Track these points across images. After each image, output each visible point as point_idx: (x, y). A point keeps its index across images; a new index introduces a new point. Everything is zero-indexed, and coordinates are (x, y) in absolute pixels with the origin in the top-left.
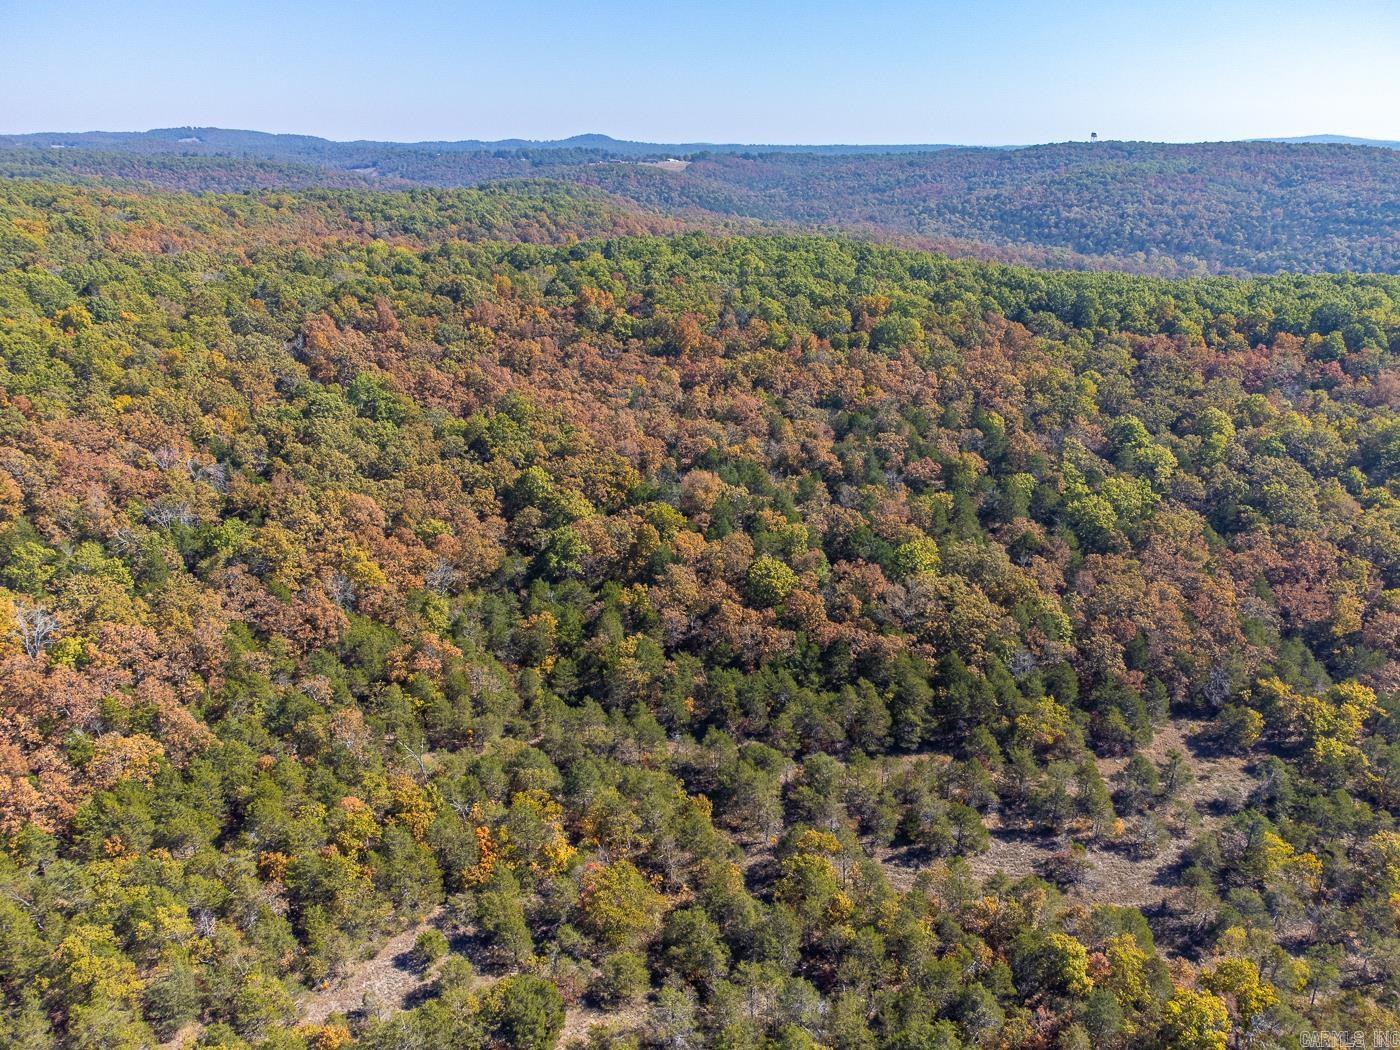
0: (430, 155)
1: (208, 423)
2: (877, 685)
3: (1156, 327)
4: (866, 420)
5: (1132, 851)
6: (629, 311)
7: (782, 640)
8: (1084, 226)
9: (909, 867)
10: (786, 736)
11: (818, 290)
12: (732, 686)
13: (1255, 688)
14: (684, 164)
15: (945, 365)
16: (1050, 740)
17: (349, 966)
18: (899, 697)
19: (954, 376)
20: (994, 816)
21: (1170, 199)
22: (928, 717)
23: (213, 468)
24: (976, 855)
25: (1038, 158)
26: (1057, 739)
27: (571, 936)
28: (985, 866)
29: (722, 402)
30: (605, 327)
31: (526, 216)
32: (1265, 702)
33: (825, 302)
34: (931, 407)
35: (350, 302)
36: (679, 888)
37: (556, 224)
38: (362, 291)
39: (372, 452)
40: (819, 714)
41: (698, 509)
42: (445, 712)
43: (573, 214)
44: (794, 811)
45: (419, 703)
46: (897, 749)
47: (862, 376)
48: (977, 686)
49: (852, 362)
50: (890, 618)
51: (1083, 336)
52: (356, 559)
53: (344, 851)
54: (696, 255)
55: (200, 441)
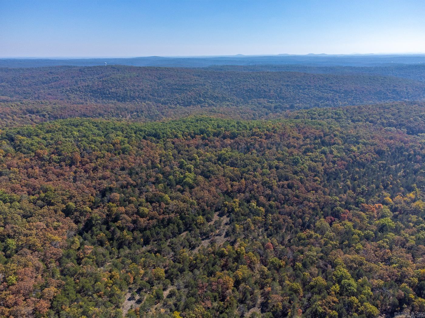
2: (173, 224)
3: (174, 137)
5: (219, 235)
6: (54, 154)
8: (117, 94)
13: (224, 204)
15: (141, 155)
16: (202, 222)
18: (177, 224)
21: (136, 85)
22: (183, 226)
25: (92, 71)
30: (49, 160)
32: (226, 206)
46: (181, 233)
48: (189, 218)
51: (161, 141)
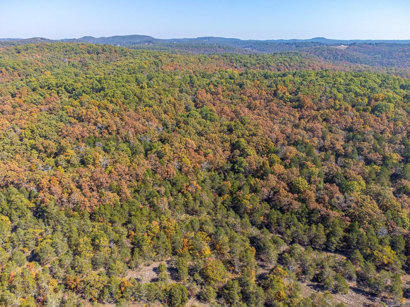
0: (267, 44)
1: (163, 116)
2: (325, 227)
4: (359, 136)
6: (290, 94)
7: (297, 205)
9: (316, 290)
10: (288, 236)
11: (358, 91)
12: (275, 216)
14: (346, 46)
15: (398, 121)
16: (386, 262)
17: (141, 266)
18: (331, 232)
19: (401, 125)
20: (355, 282)
22: (340, 242)
23: (161, 128)
24: (342, 294)
26: (389, 263)
27: (198, 277)
28: (344, 299)
29: (309, 125)
30: (282, 98)
31: (281, 63)
33: (361, 95)
34: (388, 135)
35: (212, 86)
36: (238, 273)
37: (290, 65)
38: (216, 84)
39: (200, 128)
40: (300, 232)
41: (287, 158)
42: (192, 204)
43: (296, 62)
44: (281, 260)
45: (186, 200)
46: (326, 249)
47: (363, 122)
48: (361, 236)
49: (361, 116)
50: (337, 206)
52: (183, 157)
53: (148, 235)
54: (322, 77)
55: (161, 120)
